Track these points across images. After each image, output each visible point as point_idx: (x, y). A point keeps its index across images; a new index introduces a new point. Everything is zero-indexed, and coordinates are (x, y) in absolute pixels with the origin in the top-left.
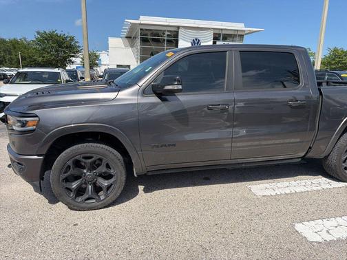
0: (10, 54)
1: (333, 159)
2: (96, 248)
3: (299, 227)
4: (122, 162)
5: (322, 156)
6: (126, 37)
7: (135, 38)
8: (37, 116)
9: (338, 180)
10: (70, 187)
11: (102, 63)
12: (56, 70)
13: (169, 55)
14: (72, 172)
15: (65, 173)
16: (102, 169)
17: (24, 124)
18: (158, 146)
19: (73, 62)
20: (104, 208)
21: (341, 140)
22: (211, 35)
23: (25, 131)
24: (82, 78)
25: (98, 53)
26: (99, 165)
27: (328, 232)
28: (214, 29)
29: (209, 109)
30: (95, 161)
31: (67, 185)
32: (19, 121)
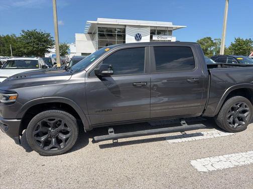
0: (4, 46)
1: (221, 117)
2: (56, 180)
3: (193, 163)
4: (76, 122)
5: (213, 115)
6: (88, 33)
7: (94, 33)
8: (16, 93)
9: (226, 131)
10: (39, 140)
11: (71, 52)
12: (35, 59)
13: (106, 50)
14: (40, 129)
15: (36, 130)
16: (62, 127)
17: (7, 98)
18: (99, 111)
19: (49, 52)
20: (64, 154)
21: (226, 104)
22: (148, 31)
23: (8, 103)
24: (55, 63)
25: (68, 45)
26: (59, 125)
27: (212, 165)
28: (151, 26)
29: (134, 85)
30: (57, 122)
31: (38, 139)
32: (4, 96)
